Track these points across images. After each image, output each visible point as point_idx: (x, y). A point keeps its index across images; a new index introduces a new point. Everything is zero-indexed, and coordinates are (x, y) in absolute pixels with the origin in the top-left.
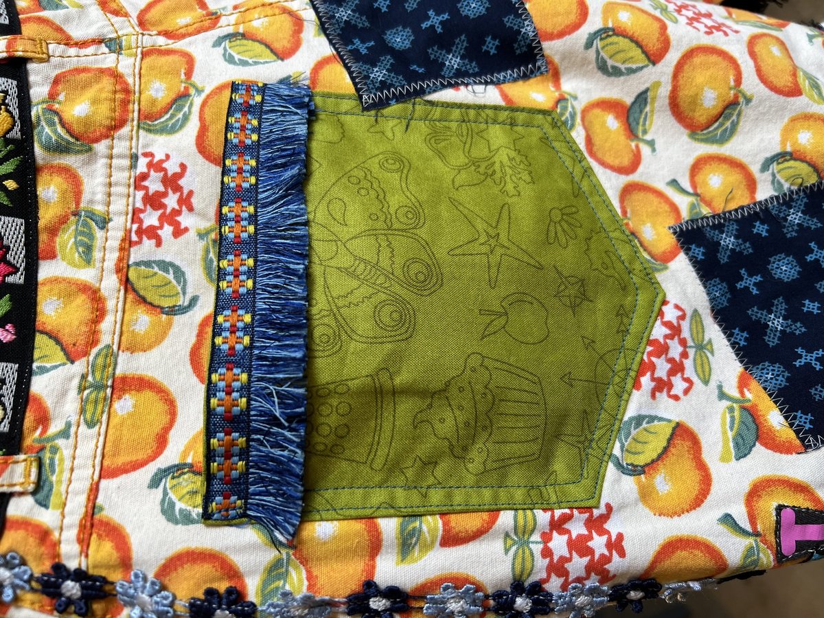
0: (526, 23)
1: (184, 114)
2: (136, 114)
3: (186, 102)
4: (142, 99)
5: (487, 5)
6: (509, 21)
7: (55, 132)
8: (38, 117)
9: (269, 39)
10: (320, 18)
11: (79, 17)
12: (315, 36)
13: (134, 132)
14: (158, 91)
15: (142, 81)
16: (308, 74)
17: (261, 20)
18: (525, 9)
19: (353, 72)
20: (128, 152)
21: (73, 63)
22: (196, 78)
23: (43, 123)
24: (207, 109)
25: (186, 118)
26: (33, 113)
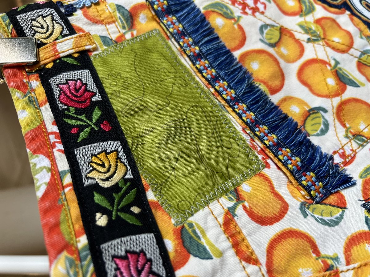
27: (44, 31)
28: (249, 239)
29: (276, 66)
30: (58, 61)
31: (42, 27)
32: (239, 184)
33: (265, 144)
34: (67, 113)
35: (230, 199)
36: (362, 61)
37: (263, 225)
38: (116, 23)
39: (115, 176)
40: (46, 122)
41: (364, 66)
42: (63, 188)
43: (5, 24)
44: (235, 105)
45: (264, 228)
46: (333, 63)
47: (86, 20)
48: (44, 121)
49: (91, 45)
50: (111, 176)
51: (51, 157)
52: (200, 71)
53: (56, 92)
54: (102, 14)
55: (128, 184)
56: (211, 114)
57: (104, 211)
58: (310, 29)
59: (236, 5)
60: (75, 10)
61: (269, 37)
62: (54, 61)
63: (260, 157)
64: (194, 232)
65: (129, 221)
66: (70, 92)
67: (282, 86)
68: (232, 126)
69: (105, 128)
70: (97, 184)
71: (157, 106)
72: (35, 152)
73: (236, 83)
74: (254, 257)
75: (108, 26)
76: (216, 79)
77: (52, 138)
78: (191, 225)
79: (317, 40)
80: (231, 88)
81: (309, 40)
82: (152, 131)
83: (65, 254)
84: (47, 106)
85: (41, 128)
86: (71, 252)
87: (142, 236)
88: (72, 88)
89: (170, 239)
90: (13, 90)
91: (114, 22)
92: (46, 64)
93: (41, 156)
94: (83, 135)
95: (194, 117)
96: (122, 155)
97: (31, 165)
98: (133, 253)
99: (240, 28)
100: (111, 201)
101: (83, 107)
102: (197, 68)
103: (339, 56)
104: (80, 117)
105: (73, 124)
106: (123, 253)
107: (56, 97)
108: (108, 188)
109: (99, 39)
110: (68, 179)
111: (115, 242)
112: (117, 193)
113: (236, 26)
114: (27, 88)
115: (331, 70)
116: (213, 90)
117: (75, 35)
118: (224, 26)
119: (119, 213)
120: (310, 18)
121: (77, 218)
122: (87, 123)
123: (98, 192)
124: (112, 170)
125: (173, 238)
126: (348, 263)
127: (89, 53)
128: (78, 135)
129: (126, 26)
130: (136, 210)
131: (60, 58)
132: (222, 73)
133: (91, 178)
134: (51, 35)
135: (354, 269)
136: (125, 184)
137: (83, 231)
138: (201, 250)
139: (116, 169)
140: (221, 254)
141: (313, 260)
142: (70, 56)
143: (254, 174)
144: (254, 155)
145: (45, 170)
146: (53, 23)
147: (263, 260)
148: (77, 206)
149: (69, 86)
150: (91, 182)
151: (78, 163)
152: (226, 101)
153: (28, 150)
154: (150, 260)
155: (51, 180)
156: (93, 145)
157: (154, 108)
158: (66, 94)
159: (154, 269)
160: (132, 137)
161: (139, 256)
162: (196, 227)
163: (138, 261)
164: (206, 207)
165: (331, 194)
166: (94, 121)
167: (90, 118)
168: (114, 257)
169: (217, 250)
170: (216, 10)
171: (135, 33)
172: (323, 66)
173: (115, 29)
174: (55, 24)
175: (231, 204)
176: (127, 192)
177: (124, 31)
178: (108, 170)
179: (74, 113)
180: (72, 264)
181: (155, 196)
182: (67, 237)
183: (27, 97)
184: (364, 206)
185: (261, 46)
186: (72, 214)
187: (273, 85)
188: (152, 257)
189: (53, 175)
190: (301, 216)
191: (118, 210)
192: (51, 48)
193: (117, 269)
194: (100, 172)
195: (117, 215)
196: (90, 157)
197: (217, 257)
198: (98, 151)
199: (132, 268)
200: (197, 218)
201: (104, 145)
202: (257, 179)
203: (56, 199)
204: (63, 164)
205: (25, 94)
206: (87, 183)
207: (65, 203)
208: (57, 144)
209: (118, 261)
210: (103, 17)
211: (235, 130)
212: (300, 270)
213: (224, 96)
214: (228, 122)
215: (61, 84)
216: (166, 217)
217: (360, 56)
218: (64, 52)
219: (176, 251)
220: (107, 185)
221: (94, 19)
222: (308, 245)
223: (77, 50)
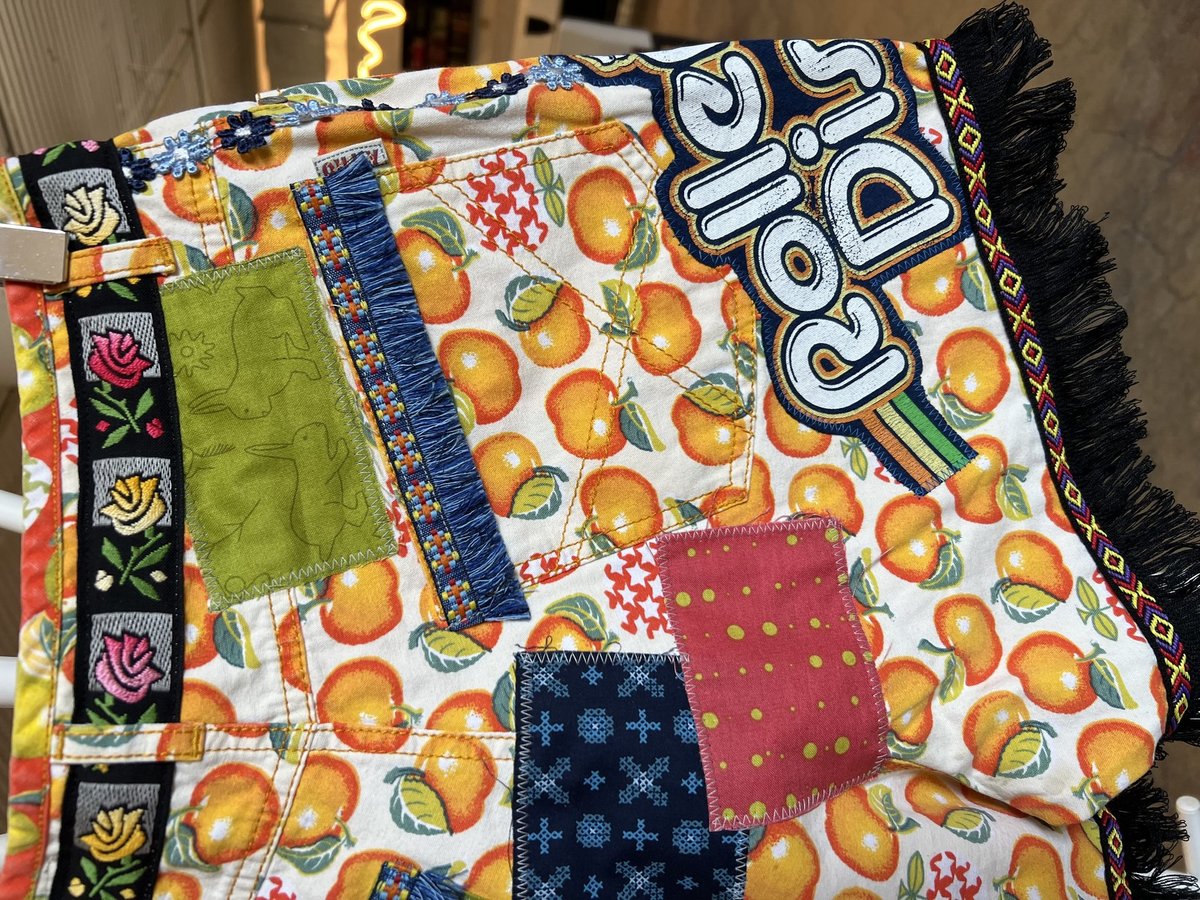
0: (736, 885)
1: (327, 855)
2: (276, 839)
3: (333, 844)
4: (289, 824)
5: (705, 845)
6: (719, 874)
7: (186, 852)
8: (173, 834)
9: (448, 795)
10: (516, 781)
11: (252, 683)
12: (501, 803)
13: (268, 857)
14: (308, 820)
15: (295, 804)
16: (469, 866)
17: (452, 760)
18: (745, 869)
19: (519, 882)
20: (255, 875)
21: (227, 757)
22: (353, 824)
23: (177, 838)
24: (349, 870)
25: (327, 862)
26: (169, 828)
27: (86, 218)
28: (309, 655)
29: (507, 373)
30: (99, 287)
31: (83, 212)
32: (340, 570)
33: (412, 518)
34: (97, 389)
35: (308, 593)
36: (692, 398)
37: (339, 641)
38: (223, 224)
39: (142, 520)
40: (61, 401)
41: (692, 408)
42: (63, 520)
43: (17, 192)
44: (391, 434)
45: (341, 646)
46: (623, 391)
47: (165, 208)
48: (57, 398)
49: (164, 264)
50: (137, 520)
51: (55, 466)
52: (353, 355)
53: (87, 346)
54: (201, 199)
55: (160, 535)
56: (341, 443)
57: (111, 570)
58: (621, 303)
59: (480, 222)
60: (152, 176)
61: (522, 305)
62: (94, 285)
63: (397, 534)
64: (234, 626)
65: (142, 591)
66: (110, 352)
67: (506, 412)
68: (373, 471)
69: (153, 432)
70: (112, 527)
71: (247, 411)
72: (34, 453)
73: (414, 391)
74: (305, 680)
75: (206, 228)
76: (379, 375)
77: (65, 432)
78: (232, 616)
79: (621, 334)
80: (401, 399)
81: (606, 329)
82: (229, 450)
83: (43, 615)
84: (67, 369)
85: (51, 410)
86: (52, 615)
87: (154, 615)
88: (115, 345)
89: (198, 626)
90: (16, 329)
91: (218, 220)
92: (78, 288)
93: (40, 463)
94: (114, 438)
95: (306, 445)
96: (166, 485)
97: (24, 474)
98: (133, 635)
99: (464, 280)
100: (125, 557)
101: (126, 386)
102: (349, 346)
103: (642, 378)
104: (117, 402)
105: (104, 412)
106: (119, 633)
107: (85, 356)
108: (127, 537)
109: (184, 252)
110: (72, 509)
111: (112, 616)
112: (138, 546)
113: (456, 275)
114: (39, 328)
115: (613, 404)
116: (363, 397)
117: (139, 242)
118: (433, 270)
119: (131, 577)
120: (633, 278)
121: (71, 571)
122: (125, 416)
123: (110, 540)
124: (141, 509)
125: (202, 625)
126: (429, 726)
127: (159, 279)
128: (105, 436)
129: (241, 231)
130: (158, 576)
131: (105, 283)
132: (397, 366)
133: (106, 516)
134: (96, 229)
135: (433, 736)
136: (155, 534)
137: (74, 591)
138: (236, 651)
139: (148, 509)
140: (258, 665)
141: (386, 707)
142: (123, 281)
143: (375, 560)
144: (389, 530)
145: (41, 488)
146: (103, 206)
147: (316, 687)
148: (75, 553)
149: (110, 342)
150: (104, 521)
151: (94, 485)
152: (379, 423)
153: (24, 446)
154: (154, 650)
155: (47, 505)
156: (124, 459)
157: (242, 413)
158: (101, 357)
159: (156, 661)
160: (194, 454)
161: (139, 642)
162: (237, 620)
163: (136, 647)
164: (266, 597)
165: (484, 622)
166: (138, 416)
167: (133, 408)
168: (105, 634)
169: (255, 658)
170: (429, 230)
171: (255, 249)
172: (603, 392)
173: (218, 237)
174: (107, 208)
175: (304, 600)
176: (154, 547)
177: (235, 241)
178: (135, 508)
179: (109, 394)
180: (48, 629)
181: (199, 559)
182: (50, 595)
183: (36, 348)
184: (517, 656)
185: (493, 326)
186: (65, 563)
187: (488, 408)
188: (158, 647)
189: (51, 499)
190: (406, 645)
191: (131, 573)
192: (91, 258)
193: (105, 650)
194: (122, 509)
195: (127, 579)
196: (113, 481)
197: (250, 667)
198: (129, 471)
199: (125, 654)
200: (245, 609)
201: (139, 463)
202: (375, 568)
203: (48, 537)
204: (71, 484)
205: (36, 340)
206: (97, 521)
207: (60, 545)
208: (70, 444)
209: (109, 641)
210: (200, 206)
211: (375, 480)
212: (362, 715)
213: (380, 413)
214: (369, 462)
215: (98, 335)
216: (202, 594)
217: (695, 386)
218: (113, 272)
219: (199, 644)
220: (126, 531)
221: (182, 209)
222: (388, 688)
223: (136, 272)
